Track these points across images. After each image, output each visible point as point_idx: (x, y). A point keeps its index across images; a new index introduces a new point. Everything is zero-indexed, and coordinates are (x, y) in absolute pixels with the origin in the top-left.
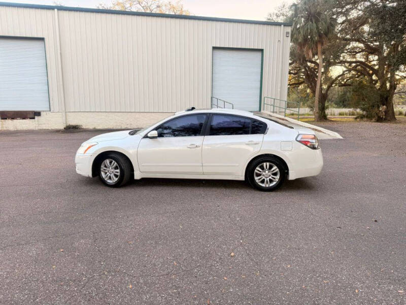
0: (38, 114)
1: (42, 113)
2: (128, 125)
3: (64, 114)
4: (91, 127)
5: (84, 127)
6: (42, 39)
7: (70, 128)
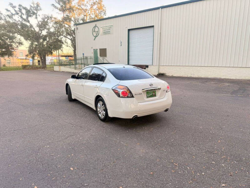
0: (147, 66)
1: (149, 66)
2: (192, 74)
3: (158, 67)
4: (170, 75)
5: (167, 75)
6: (153, 26)
7: (160, 75)
